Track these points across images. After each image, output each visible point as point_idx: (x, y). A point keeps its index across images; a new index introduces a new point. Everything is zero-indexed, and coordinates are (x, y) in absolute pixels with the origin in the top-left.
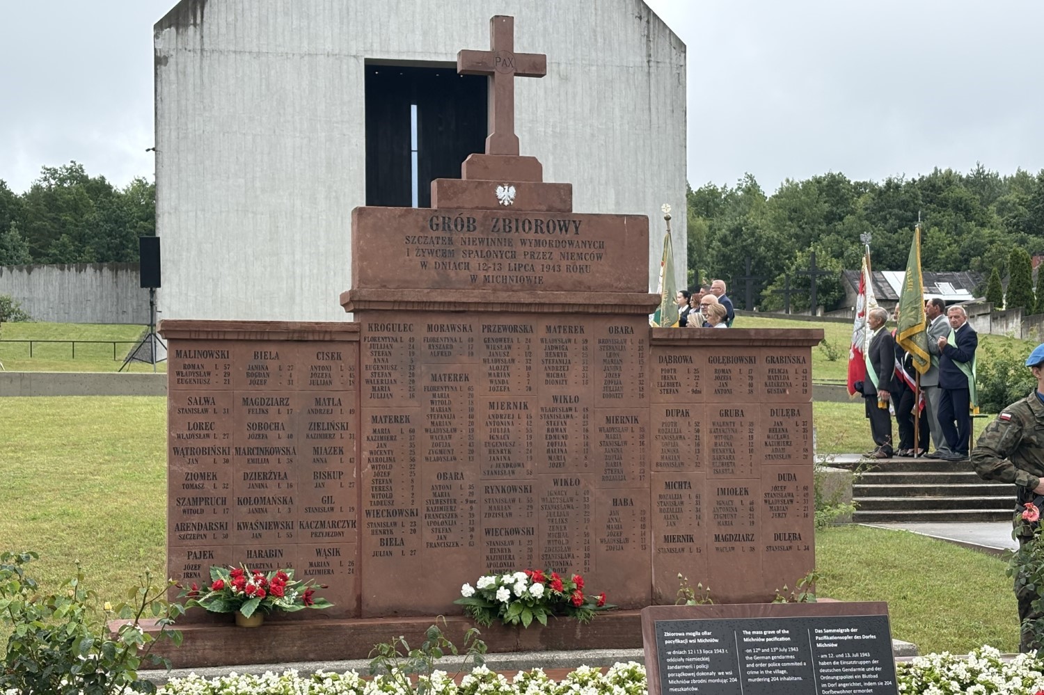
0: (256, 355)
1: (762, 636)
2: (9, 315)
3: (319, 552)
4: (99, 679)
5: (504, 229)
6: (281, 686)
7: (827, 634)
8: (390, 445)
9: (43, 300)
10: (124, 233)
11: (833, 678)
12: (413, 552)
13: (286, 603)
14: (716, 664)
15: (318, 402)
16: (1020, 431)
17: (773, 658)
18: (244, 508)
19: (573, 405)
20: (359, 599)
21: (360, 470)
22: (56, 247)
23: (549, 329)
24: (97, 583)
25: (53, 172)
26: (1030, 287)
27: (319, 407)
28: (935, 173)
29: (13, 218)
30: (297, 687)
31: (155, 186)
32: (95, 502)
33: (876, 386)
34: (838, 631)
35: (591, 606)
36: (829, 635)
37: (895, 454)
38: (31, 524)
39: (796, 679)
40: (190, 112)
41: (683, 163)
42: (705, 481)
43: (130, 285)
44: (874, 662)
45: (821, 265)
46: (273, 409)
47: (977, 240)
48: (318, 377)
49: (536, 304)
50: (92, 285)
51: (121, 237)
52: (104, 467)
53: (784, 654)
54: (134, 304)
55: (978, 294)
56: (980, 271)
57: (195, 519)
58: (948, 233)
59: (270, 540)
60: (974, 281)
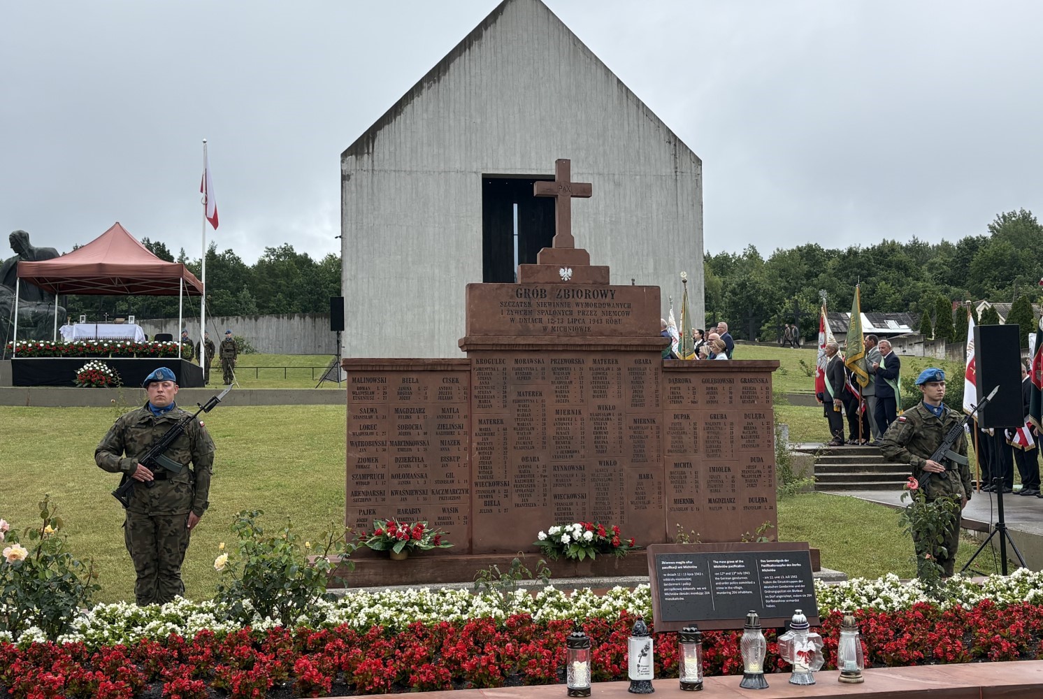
0: (403, 380)
1: (726, 564)
2: (242, 349)
3: (444, 510)
4: (302, 592)
5: (565, 296)
6: (418, 598)
7: (768, 563)
8: (490, 439)
9: (266, 339)
10: (320, 292)
11: (773, 592)
12: (506, 510)
13: (422, 544)
14: (696, 582)
15: (443, 410)
16: (913, 428)
17: (733, 579)
18: (396, 481)
19: (611, 412)
20: (471, 542)
21: (471, 455)
22: (274, 302)
23: (595, 361)
24: (301, 532)
25: (272, 251)
26: (951, 323)
27: (444, 414)
28: (884, 244)
29: (245, 282)
30: (428, 598)
31: (341, 260)
32: (299, 477)
33: (832, 396)
34: (776, 561)
35: (625, 547)
36: (770, 563)
37: (846, 443)
38: (258, 493)
39: (748, 592)
40: (365, 212)
41: (701, 240)
42: (701, 462)
43: (324, 328)
44: (800, 581)
45: (803, 308)
46: (414, 416)
47: (914, 290)
48: (444, 394)
49: (586, 345)
50: (298, 328)
51: (318, 294)
52: (305, 453)
53: (740, 576)
54: (327, 340)
55: (914, 328)
56: (916, 312)
57: (364, 488)
58: (892, 285)
59: (412, 502)
60: (912, 319)
